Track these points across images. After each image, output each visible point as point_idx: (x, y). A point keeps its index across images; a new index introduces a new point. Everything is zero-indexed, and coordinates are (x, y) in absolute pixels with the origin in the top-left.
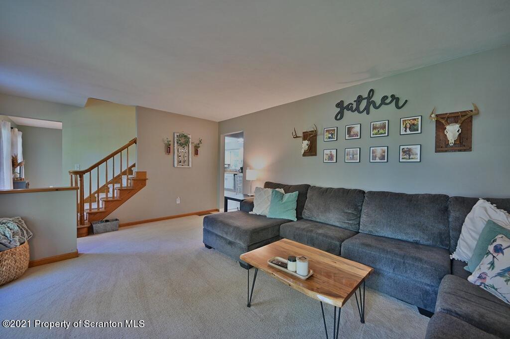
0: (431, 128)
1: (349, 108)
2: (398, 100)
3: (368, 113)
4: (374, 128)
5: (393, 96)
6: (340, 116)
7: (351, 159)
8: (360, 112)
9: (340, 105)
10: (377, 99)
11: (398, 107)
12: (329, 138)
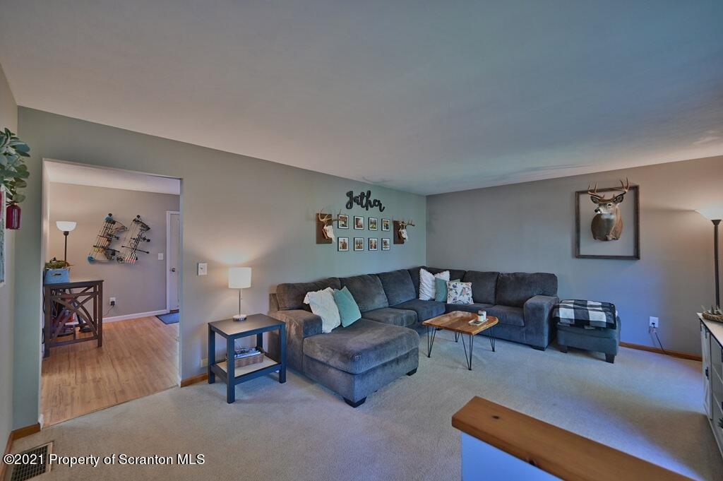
0: (391, 227)
1: (355, 200)
2: (381, 204)
3: (367, 209)
4: (371, 223)
5: (379, 201)
6: (349, 206)
7: (359, 248)
8: (363, 207)
9: (350, 194)
10: (372, 199)
11: (381, 210)
12: (343, 225)
